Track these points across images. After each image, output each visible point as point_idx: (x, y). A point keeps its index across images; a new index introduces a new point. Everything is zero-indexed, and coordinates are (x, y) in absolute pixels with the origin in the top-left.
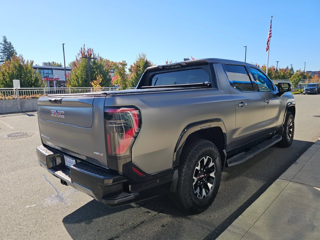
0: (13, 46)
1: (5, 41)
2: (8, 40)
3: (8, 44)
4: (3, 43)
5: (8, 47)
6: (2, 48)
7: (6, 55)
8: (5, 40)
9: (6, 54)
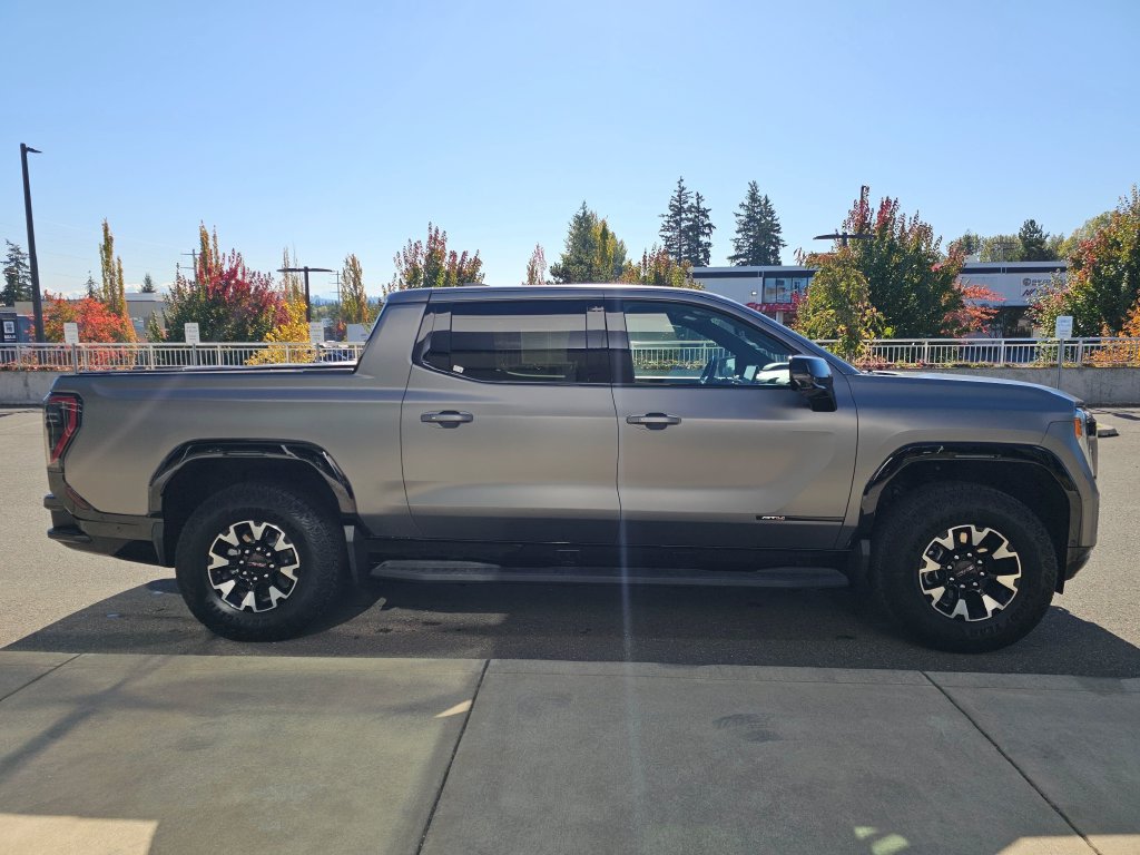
0: (773, 208)
1: (753, 197)
2: (761, 194)
3: (760, 204)
4: (746, 203)
5: (757, 213)
6: (742, 218)
7: (751, 236)
8: (754, 194)
9: (751, 233)
